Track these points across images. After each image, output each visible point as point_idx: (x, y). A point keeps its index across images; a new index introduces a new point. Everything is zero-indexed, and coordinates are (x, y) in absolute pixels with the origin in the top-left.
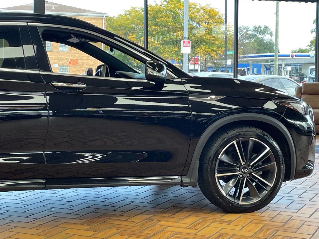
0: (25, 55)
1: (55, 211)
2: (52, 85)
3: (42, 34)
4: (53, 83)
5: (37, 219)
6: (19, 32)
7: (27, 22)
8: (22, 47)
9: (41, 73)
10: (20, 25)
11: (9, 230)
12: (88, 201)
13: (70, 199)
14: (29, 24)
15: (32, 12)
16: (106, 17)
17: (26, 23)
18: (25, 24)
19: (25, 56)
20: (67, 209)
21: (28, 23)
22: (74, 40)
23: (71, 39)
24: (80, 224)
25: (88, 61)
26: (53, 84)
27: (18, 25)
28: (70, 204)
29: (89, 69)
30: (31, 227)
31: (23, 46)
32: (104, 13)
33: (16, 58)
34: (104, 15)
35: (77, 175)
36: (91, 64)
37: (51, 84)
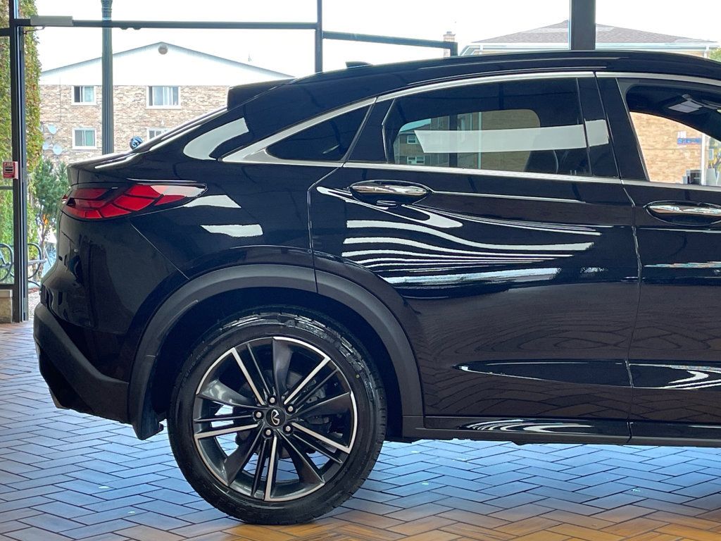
0: (589, 141)
1: (644, 495)
2: (650, 210)
3: (628, 96)
4: (650, 205)
5: (607, 510)
6: (576, 92)
7: (595, 71)
8: (582, 125)
9: (623, 182)
10: (579, 79)
11: (549, 529)
12: (716, 477)
13: (673, 471)
14: (600, 74)
15: (565, 46)
16: (713, 49)
17: (592, 73)
18: (589, 74)
19: (590, 146)
20: (670, 492)
21: (597, 73)
22: (689, 106)
23: (679, 105)
24: (708, 530)
25: (667, 151)
26: (651, 207)
27: (575, 78)
28: (673, 481)
29: (691, 171)
30: (597, 528)
31: (586, 122)
32: (706, 39)
33: (557, 151)
34: (708, 45)
35: (695, 416)
36: (673, 158)
37: (647, 207)
